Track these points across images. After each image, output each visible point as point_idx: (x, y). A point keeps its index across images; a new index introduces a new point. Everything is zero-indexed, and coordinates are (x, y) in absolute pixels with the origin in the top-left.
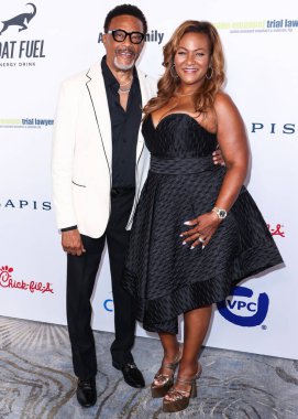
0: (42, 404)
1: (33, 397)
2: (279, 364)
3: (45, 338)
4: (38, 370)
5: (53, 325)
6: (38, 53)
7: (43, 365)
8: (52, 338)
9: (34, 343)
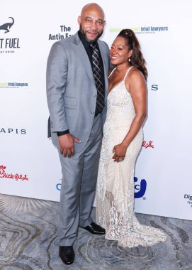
0: (18, 242)
1: (13, 239)
2: (152, 219)
3: (23, 206)
4: (17, 223)
5: (28, 198)
6: (16, 45)
7: (21, 221)
8: (27, 205)
9: (17, 209)
